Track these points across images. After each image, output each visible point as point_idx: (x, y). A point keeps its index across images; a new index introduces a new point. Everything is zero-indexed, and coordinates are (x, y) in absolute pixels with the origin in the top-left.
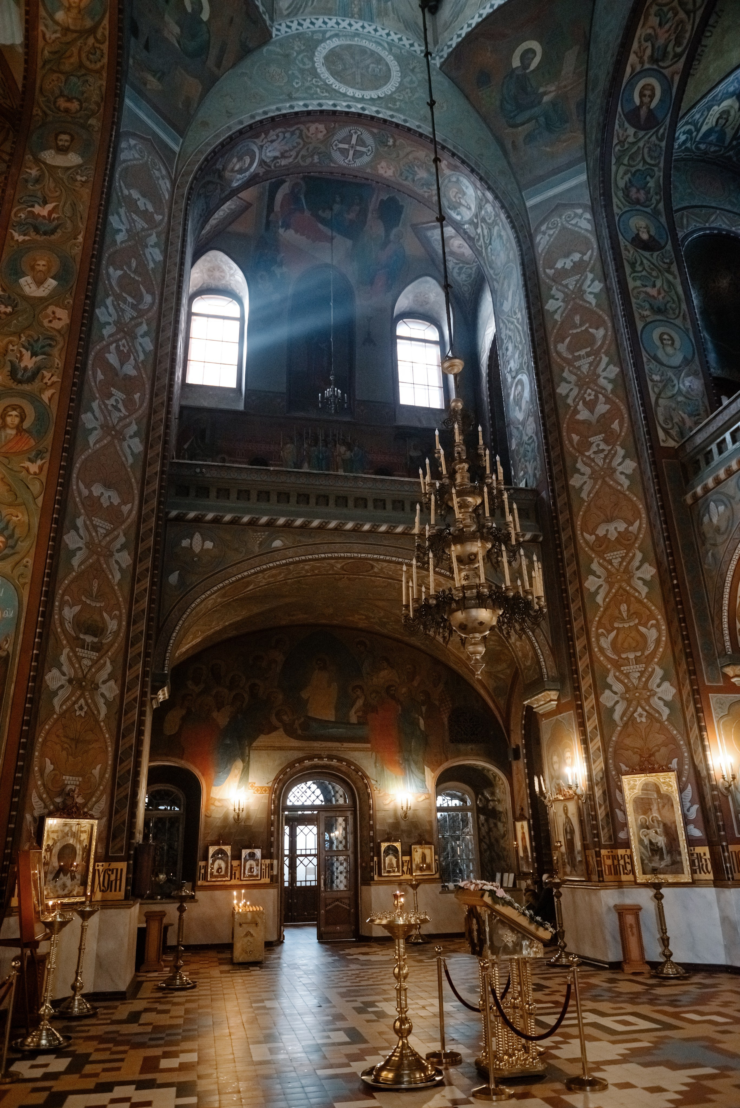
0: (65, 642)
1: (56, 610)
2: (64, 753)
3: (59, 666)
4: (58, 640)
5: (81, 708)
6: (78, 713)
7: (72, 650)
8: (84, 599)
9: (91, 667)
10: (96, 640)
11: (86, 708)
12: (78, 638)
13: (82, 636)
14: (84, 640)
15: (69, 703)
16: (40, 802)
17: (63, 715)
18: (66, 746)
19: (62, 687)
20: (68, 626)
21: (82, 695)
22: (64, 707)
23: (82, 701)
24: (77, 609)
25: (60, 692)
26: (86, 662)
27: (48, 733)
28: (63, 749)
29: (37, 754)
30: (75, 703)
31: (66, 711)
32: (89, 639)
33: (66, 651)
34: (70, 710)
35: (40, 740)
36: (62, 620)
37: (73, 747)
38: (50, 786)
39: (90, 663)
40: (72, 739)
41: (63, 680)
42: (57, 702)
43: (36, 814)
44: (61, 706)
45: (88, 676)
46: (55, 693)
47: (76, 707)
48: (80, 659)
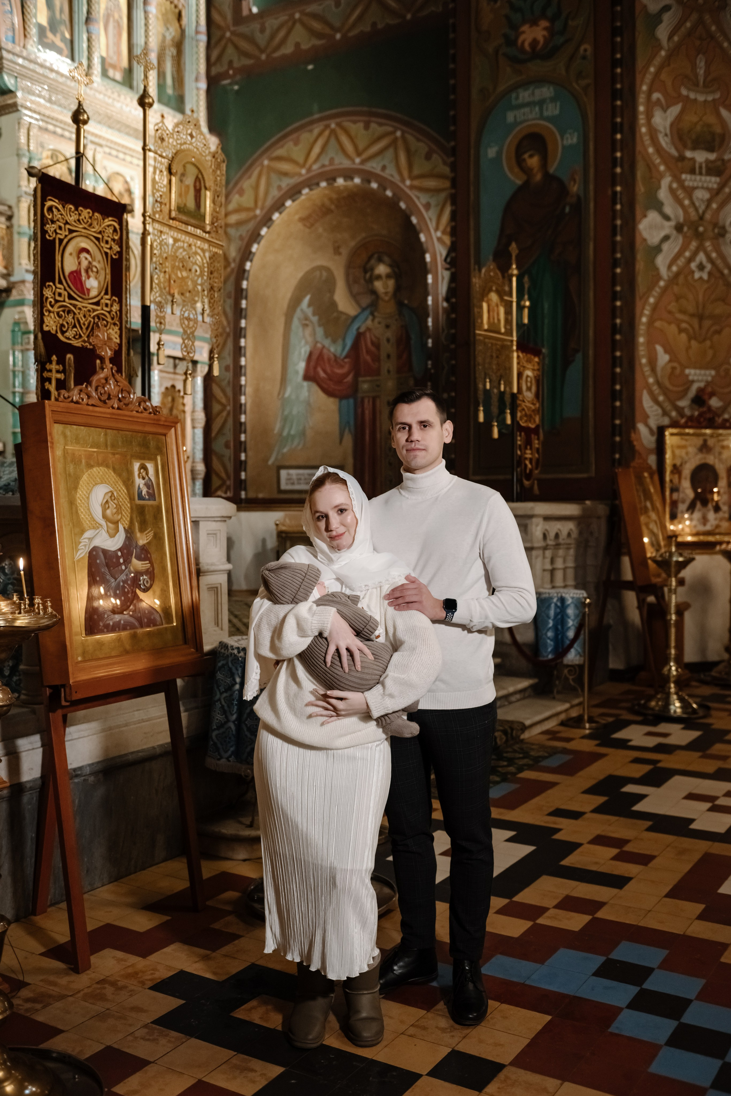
0: (662, 168)
1: (642, 119)
2: (684, 336)
3: (658, 206)
4: (650, 167)
5: (701, 267)
6: (697, 275)
7: (676, 178)
8: (684, 92)
9: (709, 202)
10: (712, 156)
11: (709, 267)
12: (682, 158)
13: (689, 154)
14: (693, 160)
15: (681, 262)
16: (656, 407)
17: (674, 279)
18: (684, 325)
19: (666, 238)
20: (664, 142)
21: (700, 248)
22: (674, 269)
23: (701, 257)
24: (675, 110)
25: (665, 247)
26: (701, 195)
27: (655, 308)
28: (681, 331)
29: (641, 340)
30: (690, 260)
31: (677, 275)
32: (701, 157)
33: (666, 182)
34: (685, 272)
35: (644, 320)
36: (653, 132)
37: (696, 326)
38: (667, 383)
39: (707, 196)
40: (692, 315)
41: (668, 227)
42: (661, 262)
43: (653, 423)
44: (669, 267)
45: (708, 216)
46: (658, 249)
47: (693, 265)
48: (689, 191)
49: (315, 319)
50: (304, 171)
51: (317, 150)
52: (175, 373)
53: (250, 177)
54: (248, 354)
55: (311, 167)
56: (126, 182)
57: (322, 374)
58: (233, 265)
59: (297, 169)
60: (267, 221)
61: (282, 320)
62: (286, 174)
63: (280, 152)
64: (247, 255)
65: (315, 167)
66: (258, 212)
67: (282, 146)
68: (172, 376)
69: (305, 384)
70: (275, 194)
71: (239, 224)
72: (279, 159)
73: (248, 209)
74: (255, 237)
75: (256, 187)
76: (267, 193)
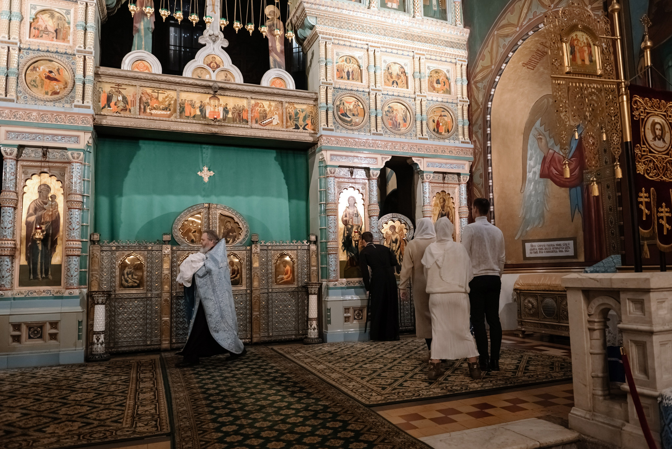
49: (547, 133)
50: (518, 29)
51: (525, 11)
52: (444, 183)
53: (487, 47)
54: (493, 164)
55: (522, 24)
56: (402, 67)
57: (555, 172)
58: (481, 107)
59: (514, 29)
60: (499, 72)
61: (521, 137)
62: (507, 36)
63: (504, 22)
64: (489, 97)
65: (524, 23)
66: (493, 67)
67: (504, 18)
68: (442, 185)
69: (542, 180)
70: (502, 50)
71: (483, 78)
72: (503, 27)
73: (488, 67)
74: (493, 84)
75: (491, 52)
76: (497, 52)
